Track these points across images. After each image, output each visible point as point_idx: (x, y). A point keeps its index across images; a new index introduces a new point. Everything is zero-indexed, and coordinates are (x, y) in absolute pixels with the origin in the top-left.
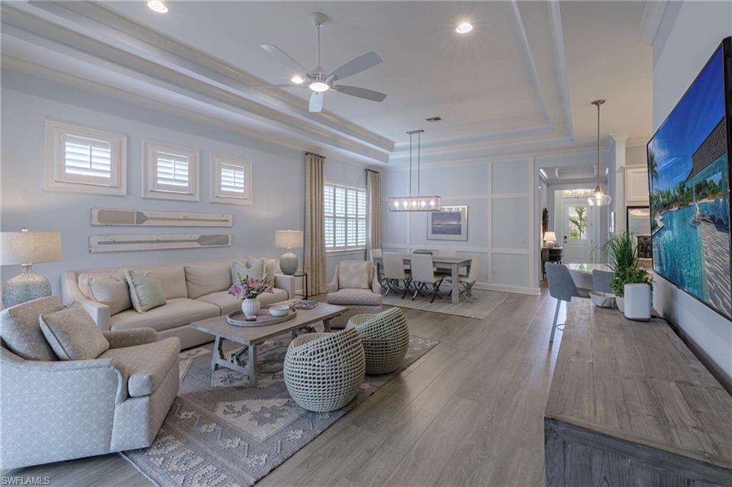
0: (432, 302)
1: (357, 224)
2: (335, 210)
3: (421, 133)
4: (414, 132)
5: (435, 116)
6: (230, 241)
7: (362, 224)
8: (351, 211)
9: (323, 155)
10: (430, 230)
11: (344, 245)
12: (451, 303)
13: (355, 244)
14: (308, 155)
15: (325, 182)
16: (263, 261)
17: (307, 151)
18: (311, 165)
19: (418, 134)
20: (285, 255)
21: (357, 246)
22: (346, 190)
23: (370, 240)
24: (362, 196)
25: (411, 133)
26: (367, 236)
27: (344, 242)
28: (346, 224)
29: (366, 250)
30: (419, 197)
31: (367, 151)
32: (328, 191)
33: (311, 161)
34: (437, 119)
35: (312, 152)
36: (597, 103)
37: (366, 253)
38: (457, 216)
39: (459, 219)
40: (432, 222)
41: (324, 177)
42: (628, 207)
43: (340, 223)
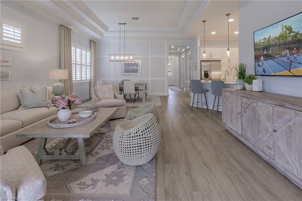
0: (134, 103)
1: (86, 68)
2: (76, 60)
3: (125, 25)
4: (122, 24)
5: (136, 17)
6: (10, 76)
7: (88, 68)
8: (83, 61)
9: (71, 29)
10: (123, 71)
11: (80, 79)
12: (142, 102)
13: (85, 79)
14: (62, 27)
15: (72, 44)
16: (46, 87)
17: (62, 24)
18: (64, 33)
19: (124, 25)
20: (56, 84)
21: (86, 80)
22: (82, 49)
23: (93, 77)
24: (88, 53)
25: (120, 24)
26: (91, 74)
27: (80, 77)
28: (81, 68)
29: (90, 82)
30: (125, 55)
31: (95, 30)
32: (73, 49)
33: (64, 30)
34: (137, 19)
35: (64, 25)
36: (204, 21)
37: (90, 83)
38: (136, 65)
39: (137, 66)
40: (125, 67)
41: (72, 41)
42: (201, 61)
43: (78, 67)
